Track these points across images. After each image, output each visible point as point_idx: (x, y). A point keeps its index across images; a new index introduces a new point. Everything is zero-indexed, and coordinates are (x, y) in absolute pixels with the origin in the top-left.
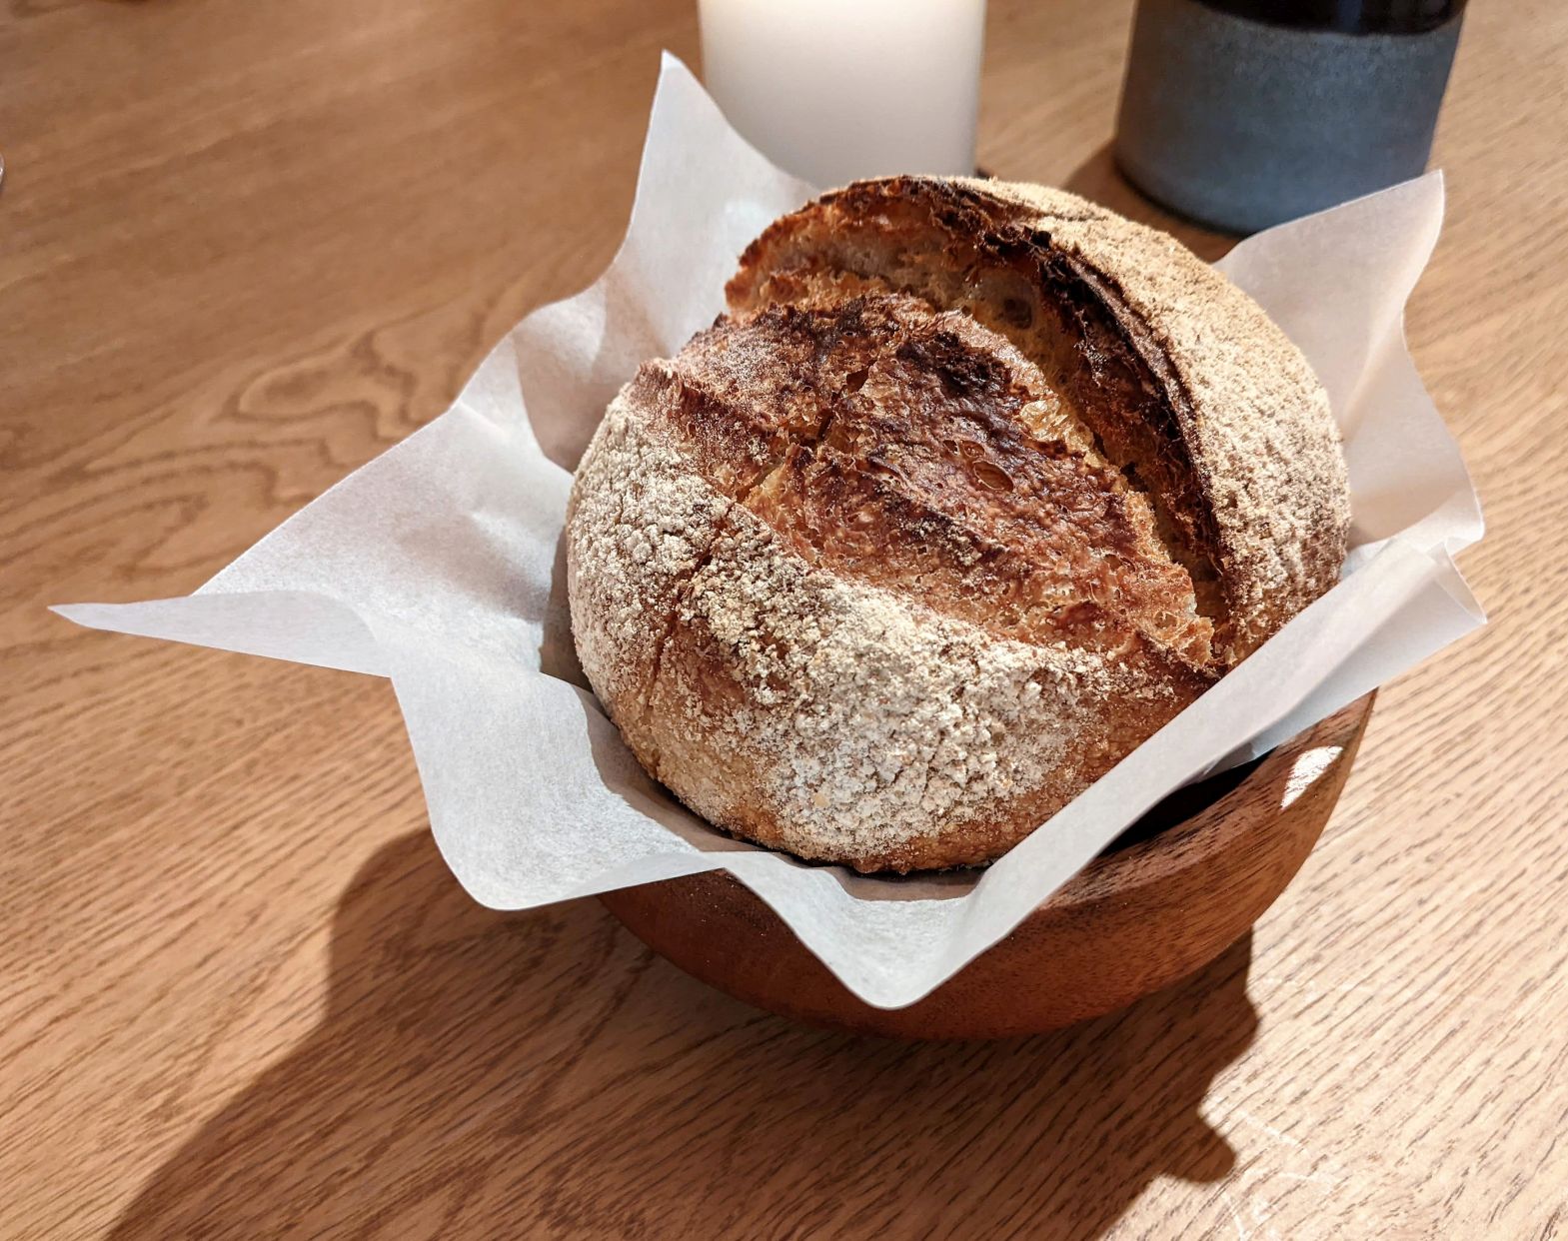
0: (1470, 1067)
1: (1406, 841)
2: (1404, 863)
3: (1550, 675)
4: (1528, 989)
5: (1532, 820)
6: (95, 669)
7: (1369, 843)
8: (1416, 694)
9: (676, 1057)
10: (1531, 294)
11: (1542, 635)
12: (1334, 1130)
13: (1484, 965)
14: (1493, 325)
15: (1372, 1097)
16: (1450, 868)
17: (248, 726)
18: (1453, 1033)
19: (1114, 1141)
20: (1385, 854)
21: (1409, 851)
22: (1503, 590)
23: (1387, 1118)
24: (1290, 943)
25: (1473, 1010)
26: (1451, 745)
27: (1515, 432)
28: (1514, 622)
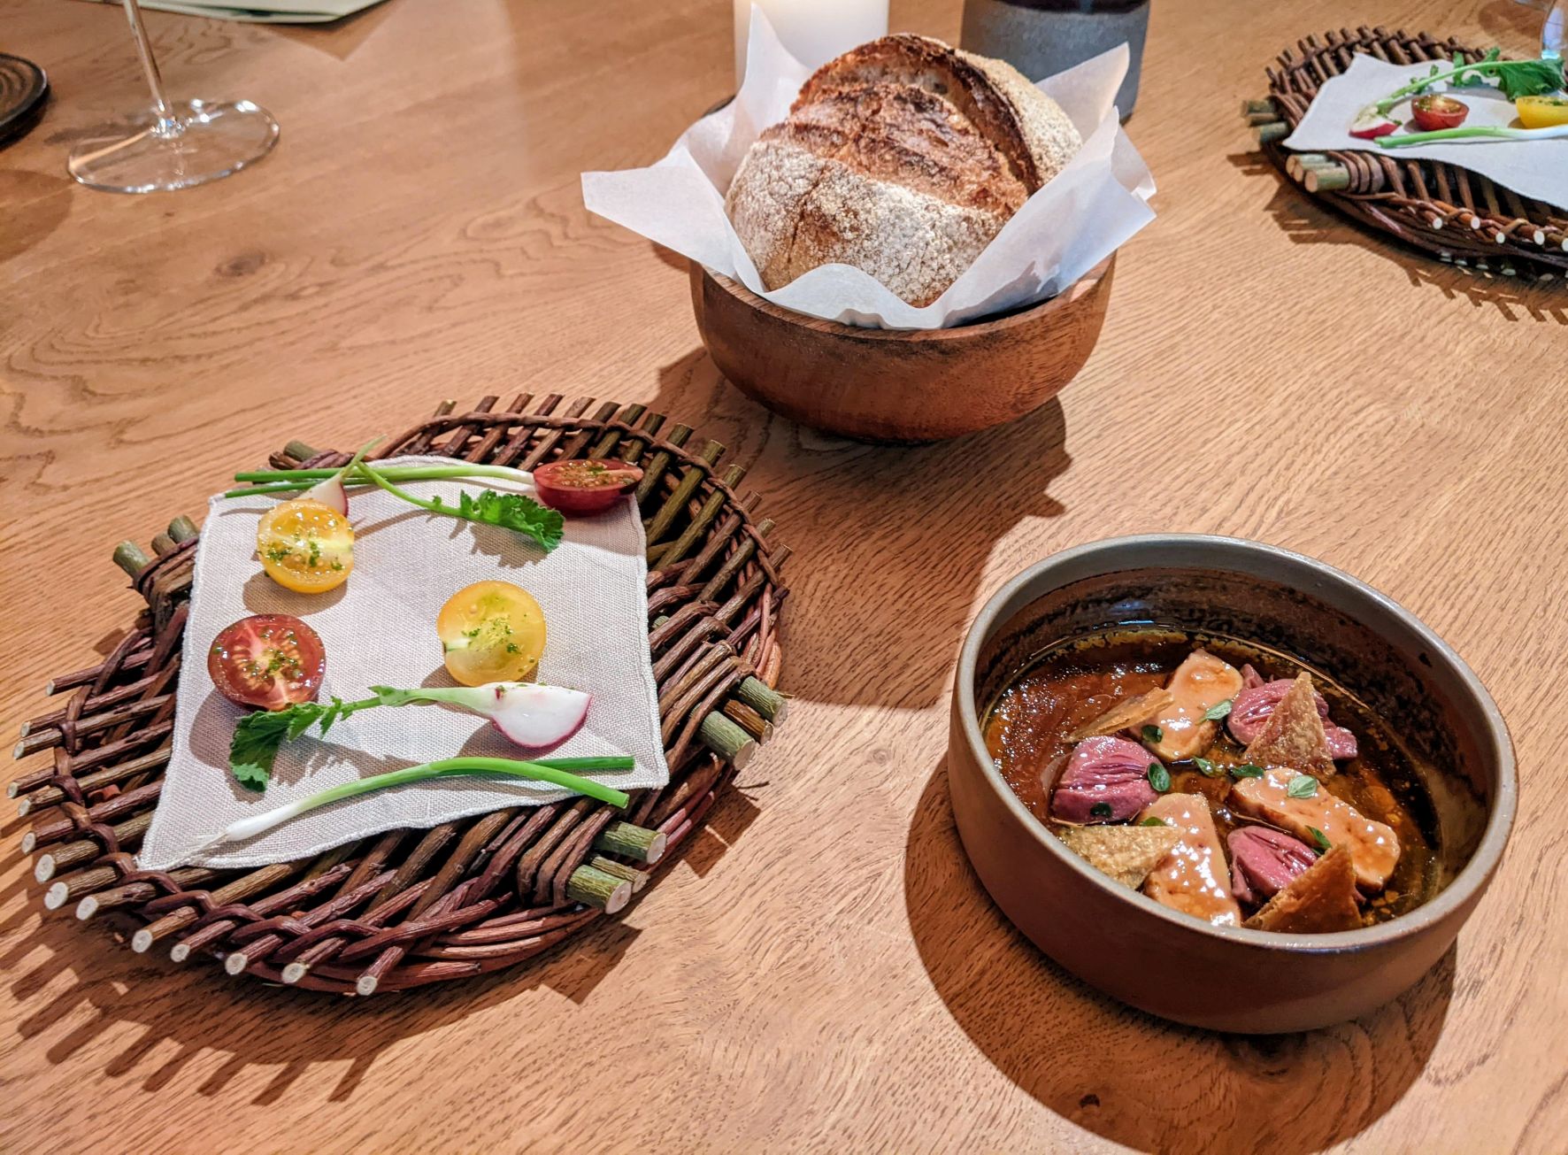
0: (1178, 470)
1: (1142, 390)
2: (1140, 399)
3: (1215, 322)
4: (1205, 443)
5: (1206, 379)
6: (426, 351)
7: (1124, 392)
8: (1144, 333)
9: (782, 486)
10: (1200, 158)
11: (1210, 306)
12: (1113, 496)
13: (1183, 435)
14: (1182, 171)
15: (1131, 483)
16: (1164, 400)
17: (520, 371)
18: (1169, 459)
19: (1004, 505)
20: (1131, 396)
21: (1143, 394)
22: (1189, 288)
23: (1138, 491)
24: (1086, 430)
25: (1178, 451)
26: (1163, 352)
27: (1193, 221)
28: (1195, 301)
